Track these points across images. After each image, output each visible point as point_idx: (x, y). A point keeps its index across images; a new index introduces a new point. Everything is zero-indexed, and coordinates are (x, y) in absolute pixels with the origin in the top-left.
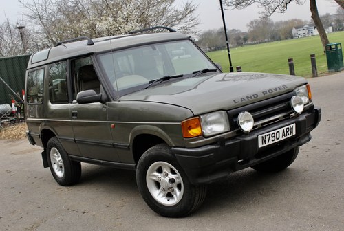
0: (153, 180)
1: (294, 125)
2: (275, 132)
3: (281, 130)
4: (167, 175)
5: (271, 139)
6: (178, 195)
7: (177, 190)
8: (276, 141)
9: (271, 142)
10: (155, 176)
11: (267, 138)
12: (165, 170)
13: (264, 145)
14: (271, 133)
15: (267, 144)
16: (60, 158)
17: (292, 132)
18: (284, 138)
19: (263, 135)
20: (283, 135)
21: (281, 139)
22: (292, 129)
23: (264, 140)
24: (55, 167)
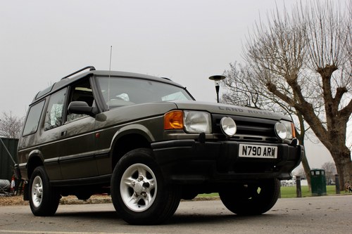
0: (127, 185)
1: (276, 148)
2: (257, 146)
3: (263, 147)
4: (142, 179)
5: (252, 152)
6: (149, 201)
7: (149, 195)
8: (256, 156)
9: (251, 156)
10: (130, 181)
11: (248, 150)
12: (141, 175)
13: (244, 156)
14: (253, 146)
15: (247, 156)
16: (41, 188)
17: (273, 154)
18: (265, 157)
19: (245, 145)
20: (265, 154)
21: (261, 156)
22: (274, 151)
23: (245, 151)
24: (35, 198)
